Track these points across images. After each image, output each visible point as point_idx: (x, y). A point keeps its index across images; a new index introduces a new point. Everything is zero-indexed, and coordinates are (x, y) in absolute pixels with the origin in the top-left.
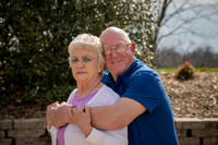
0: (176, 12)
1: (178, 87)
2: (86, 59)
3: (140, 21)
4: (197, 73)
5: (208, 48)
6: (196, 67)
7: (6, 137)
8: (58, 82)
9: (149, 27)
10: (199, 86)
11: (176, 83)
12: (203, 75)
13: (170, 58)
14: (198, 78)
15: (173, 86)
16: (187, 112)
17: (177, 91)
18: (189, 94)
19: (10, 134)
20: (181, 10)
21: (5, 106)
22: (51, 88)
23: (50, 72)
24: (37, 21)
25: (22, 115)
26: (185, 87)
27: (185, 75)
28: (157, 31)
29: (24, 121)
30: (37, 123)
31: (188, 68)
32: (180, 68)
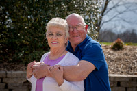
0: (114, 7)
1: (113, 54)
2: (58, 34)
3: (90, 11)
4: (125, 46)
5: (133, 30)
6: (125, 42)
7: (2, 82)
8: (36, 48)
9: (96, 16)
10: (126, 54)
11: (112, 52)
12: (129, 47)
13: (109, 36)
14: (126, 49)
15: (110, 54)
16: (118, 71)
17: (112, 57)
18: (120, 59)
19: (5, 80)
20: (117, 5)
21: (2, 62)
22: (31, 52)
23: (31, 42)
24: (24, 9)
25: (12, 68)
26: (117, 54)
27: (117, 47)
28: (101, 18)
29: (13, 72)
30: (22, 74)
31: (120, 43)
32: (114, 43)
